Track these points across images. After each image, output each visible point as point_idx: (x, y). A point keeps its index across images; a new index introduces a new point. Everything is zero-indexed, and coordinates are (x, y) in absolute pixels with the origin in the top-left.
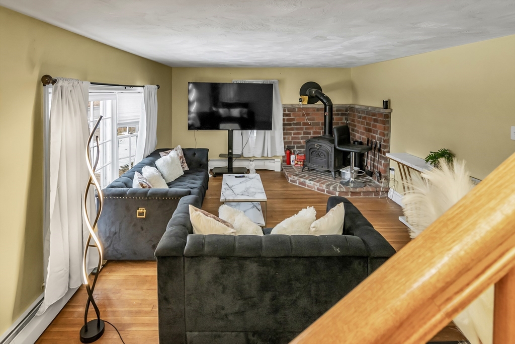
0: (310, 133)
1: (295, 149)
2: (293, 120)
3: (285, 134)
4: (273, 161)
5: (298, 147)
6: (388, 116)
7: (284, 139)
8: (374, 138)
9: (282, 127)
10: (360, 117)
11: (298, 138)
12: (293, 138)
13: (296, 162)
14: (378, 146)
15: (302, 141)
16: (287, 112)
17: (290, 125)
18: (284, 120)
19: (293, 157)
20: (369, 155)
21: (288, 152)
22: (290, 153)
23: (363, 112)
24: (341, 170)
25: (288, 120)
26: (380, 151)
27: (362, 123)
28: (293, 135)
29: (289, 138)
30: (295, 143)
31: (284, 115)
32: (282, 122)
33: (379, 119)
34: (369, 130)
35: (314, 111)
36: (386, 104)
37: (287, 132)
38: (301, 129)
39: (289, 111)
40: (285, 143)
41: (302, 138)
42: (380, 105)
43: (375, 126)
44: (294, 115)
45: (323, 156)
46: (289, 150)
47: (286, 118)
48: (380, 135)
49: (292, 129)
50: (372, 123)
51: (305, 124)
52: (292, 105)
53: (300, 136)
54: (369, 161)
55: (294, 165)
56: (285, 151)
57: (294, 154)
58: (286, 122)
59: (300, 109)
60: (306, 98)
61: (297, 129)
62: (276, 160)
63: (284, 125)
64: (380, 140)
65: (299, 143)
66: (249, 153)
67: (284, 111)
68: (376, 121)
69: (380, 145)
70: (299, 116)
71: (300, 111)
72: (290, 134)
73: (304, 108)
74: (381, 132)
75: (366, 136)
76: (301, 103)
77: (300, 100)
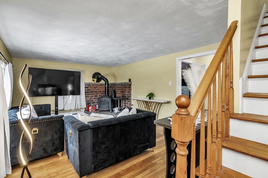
0: (97, 96)
1: (91, 104)
2: (90, 90)
3: (86, 97)
4: (80, 111)
5: (92, 103)
6: (130, 85)
7: (86, 99)
8: (125, 94)
9: (85, 94)
10: (118, 87)
11: (92, 99)
12: (90, 99)
13: (92, 110)
14: (127, 97)
15: (94, 100)
16: (87, 86)
17: (88, 92)
18: (85, 90)
19: (90, 108)
20: (123, 102)
21: (88, 105)
22: (89, 106)
23: (120, 85)
24: (113, 109)
25: (87, 90)
26: (128, 99)
27: (119, 90)
28: (90, 97)
29: (88, 99)
30: (91, 101)
31: (86, 88)
32: (85, 91)
33: (127, 86)
34: (123, 92)
35: (99, 86)
36: (130, 80)
37: (87, 96)
38: (94, 94)
39: (88, 86)
40: (86, 101)
41: (94, 98)
42: (128, 81)
43: (125, 90)
44: (90, 88)
45: (106, 104)
46: (88, 104)
47: (86, 89)
48: (127, 93)
49: (89, 94)
50: (124, 89)
51: (95, 92)
52: (89, 83)
53: (93, 97)
54: (123, 104)
55: (91, 111)
56: (86, 105)
57: (91, 106)
58: (86, 91)
59: (93, 85)
60: (96, 80)
61: (92, 94)
62: (82, 110)
63: (86, 92)
64: (128, 95)
65: (93, 101)
66: (68, 108)
67: (86, 86)
68: (125, 87)
69: (128, 96)
70: (92, 88)
71: (93, 86)
72: (89, 97)
73: (95, 84)
74: (128, 92)
75: (121, 95)
76: (93, 82)
77: (93, 80)
